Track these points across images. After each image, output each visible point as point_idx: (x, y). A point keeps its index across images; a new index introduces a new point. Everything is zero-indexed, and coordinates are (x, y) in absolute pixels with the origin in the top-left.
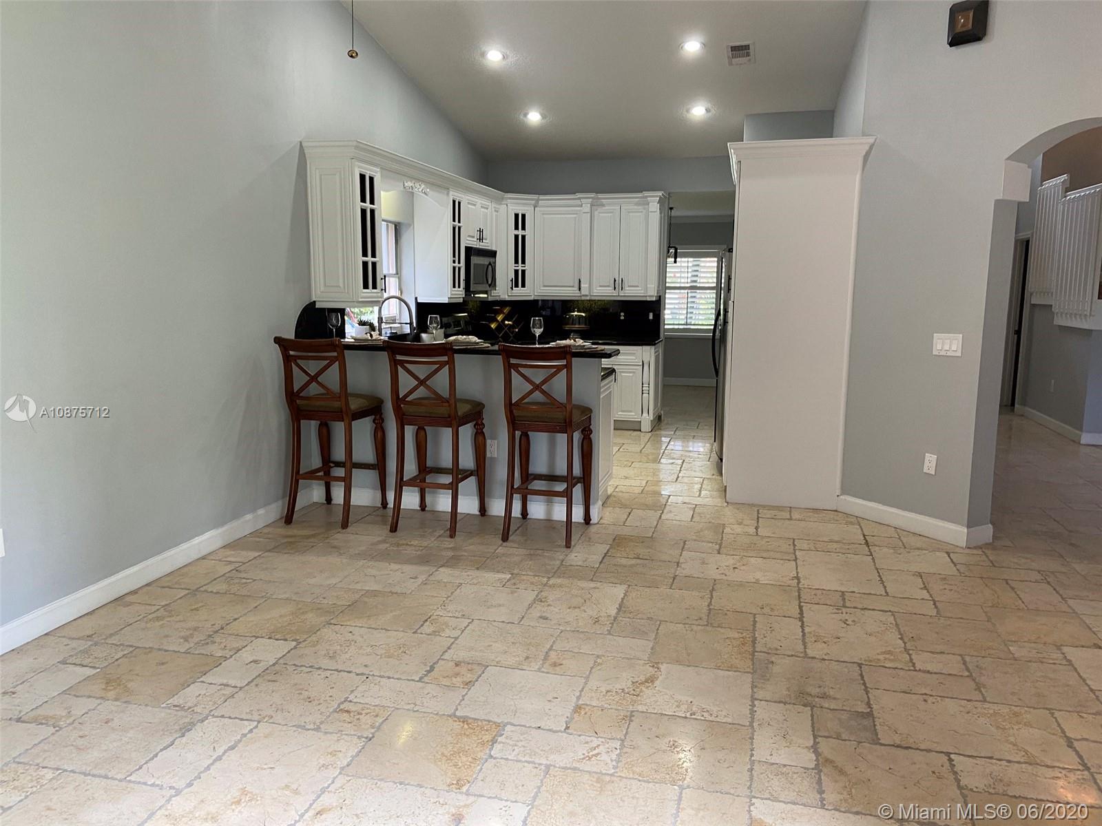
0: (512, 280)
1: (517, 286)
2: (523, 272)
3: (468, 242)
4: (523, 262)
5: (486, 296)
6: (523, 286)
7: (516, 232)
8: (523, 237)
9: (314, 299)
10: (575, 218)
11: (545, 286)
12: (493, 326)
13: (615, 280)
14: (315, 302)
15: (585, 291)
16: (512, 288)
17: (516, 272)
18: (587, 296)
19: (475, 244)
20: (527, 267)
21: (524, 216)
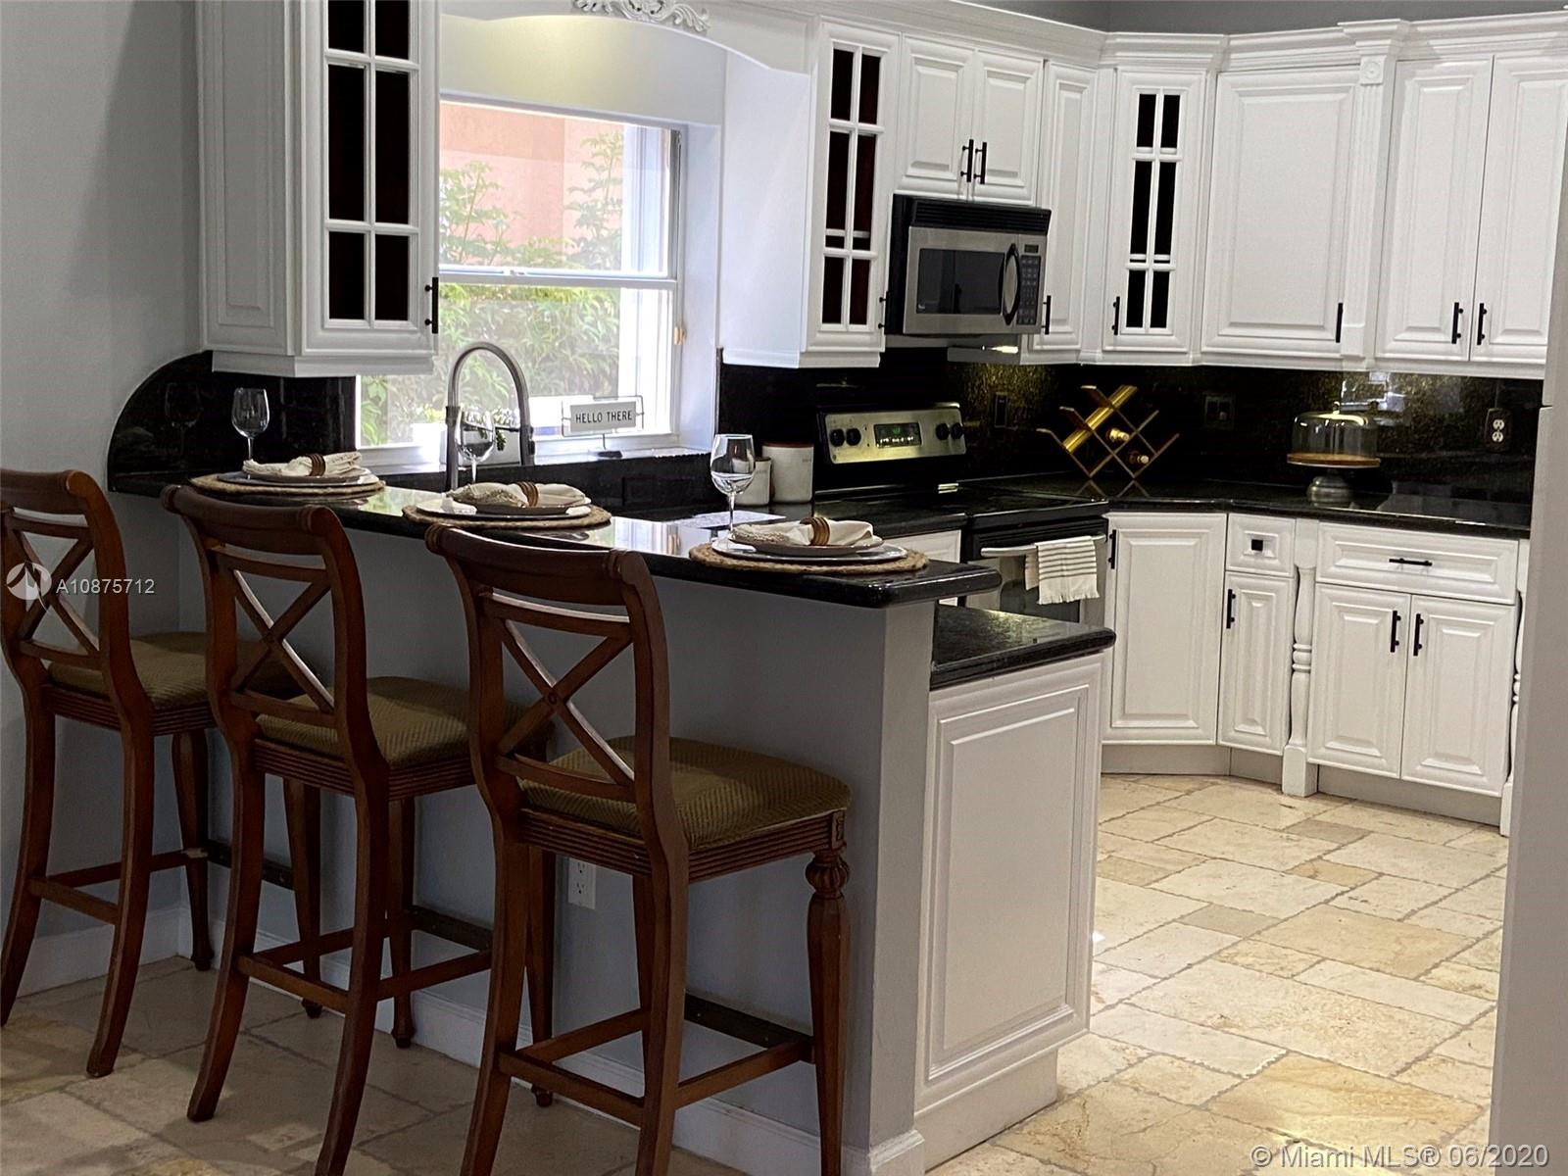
0: (1117, 305)
1: (1135, 320)
2: (1162, 279)
3: (906, 180)
4: (1163, 246)
5: (1014, 350)
6: (1159, 320)
7: (1144, 154)
8: (1168, 170)
9: (206, 345)
10: (1341, 102)
11: (1233, 325)
12: (1071, 444)
13: (1458, 310)
14: (208, 354)
15: (1350, 345)
16: (1115, 328)
17: (1137, 278)
18: (1358, 359)
19: (946, 186)
20: (1177, 263)
21: (1172, 103)
